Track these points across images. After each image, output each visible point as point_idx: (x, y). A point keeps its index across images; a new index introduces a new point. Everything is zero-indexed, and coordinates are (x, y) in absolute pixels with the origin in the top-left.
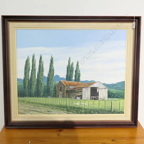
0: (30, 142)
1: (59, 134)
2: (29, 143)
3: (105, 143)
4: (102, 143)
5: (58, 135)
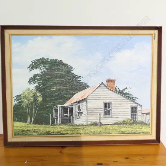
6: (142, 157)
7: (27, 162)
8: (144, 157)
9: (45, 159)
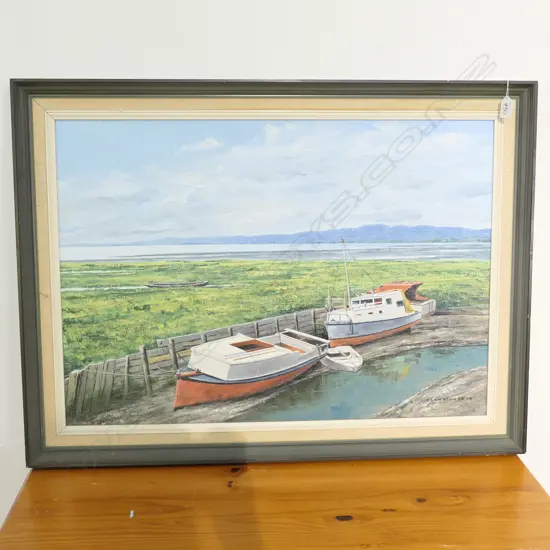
0: (132, 512)
2: (132, 515)
3: (392, 510)
4: (385, 510)
5: (229, 486)
6: (463, 496)
7: (135, 514)
8: (468, 497)
9: (187, 506)
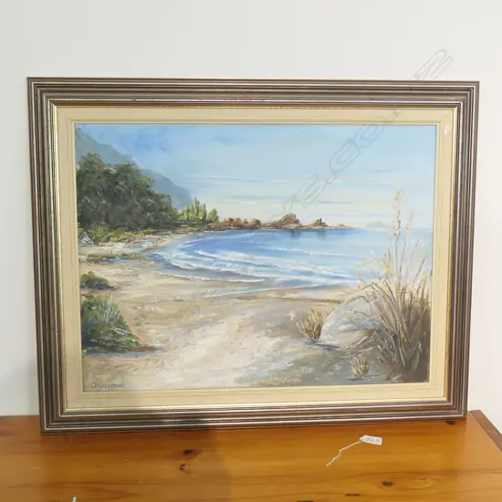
1: (183, 465)
